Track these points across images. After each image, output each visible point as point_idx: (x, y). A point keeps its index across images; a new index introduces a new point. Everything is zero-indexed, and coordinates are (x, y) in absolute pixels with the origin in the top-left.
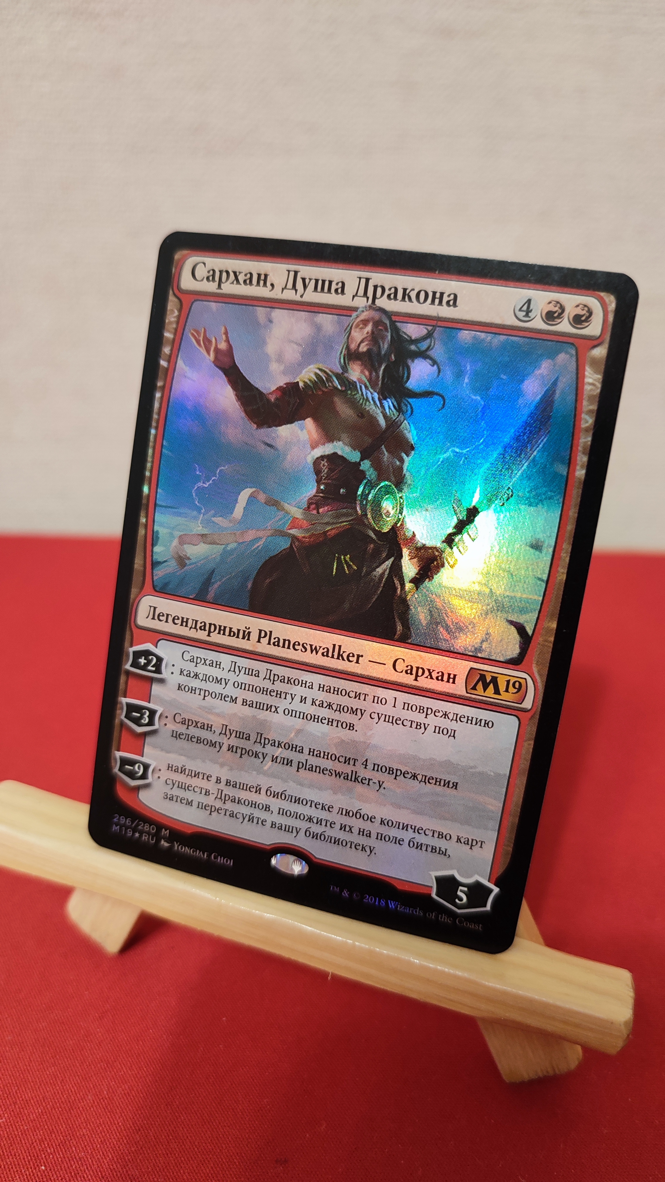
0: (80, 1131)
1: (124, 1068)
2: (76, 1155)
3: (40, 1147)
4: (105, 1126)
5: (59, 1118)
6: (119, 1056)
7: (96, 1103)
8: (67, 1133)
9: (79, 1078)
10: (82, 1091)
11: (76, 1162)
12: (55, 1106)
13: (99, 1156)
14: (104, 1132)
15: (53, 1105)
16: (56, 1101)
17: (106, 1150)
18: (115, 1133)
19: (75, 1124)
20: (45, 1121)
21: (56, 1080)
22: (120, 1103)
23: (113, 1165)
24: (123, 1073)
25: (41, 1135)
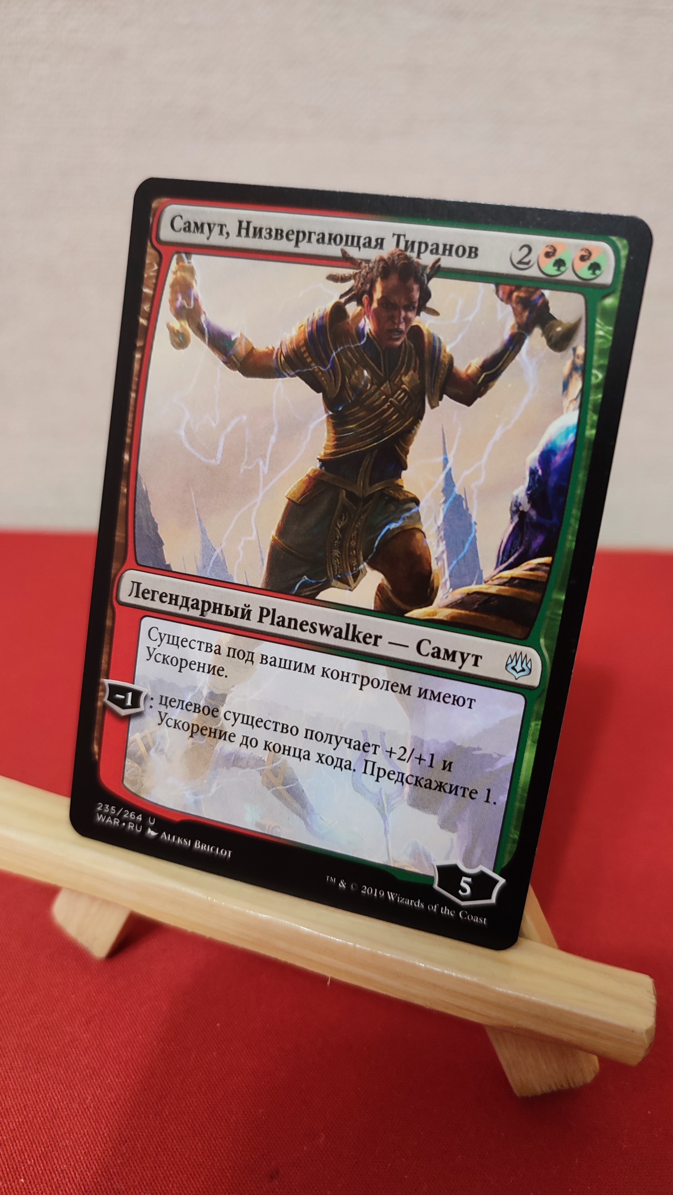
0: (63, 1142)
1: (111, 1076)
2: (58, 1167)
3: (19, 1159)
4: (90, 1137)
5: (40, 1128)
6: (106, 1063)
7: (80, 1113)
8: (49, 1144)
9: (63, 1086)
10: (66, 1100)
11: (57, 1175)
12: (37, 1115)
13: (82, 1169)
14: (88, 1143)
15: (35, 1114)
16: (38, 1110)
17: (89, 1162)
18: (100, 1144)
19: (58, 1134)
20: (26, 1131)
21: (38, 1087)
22: (106, 1112)
23: (97, 1179)
24: (109, 1081)
25: (20, 1146)
